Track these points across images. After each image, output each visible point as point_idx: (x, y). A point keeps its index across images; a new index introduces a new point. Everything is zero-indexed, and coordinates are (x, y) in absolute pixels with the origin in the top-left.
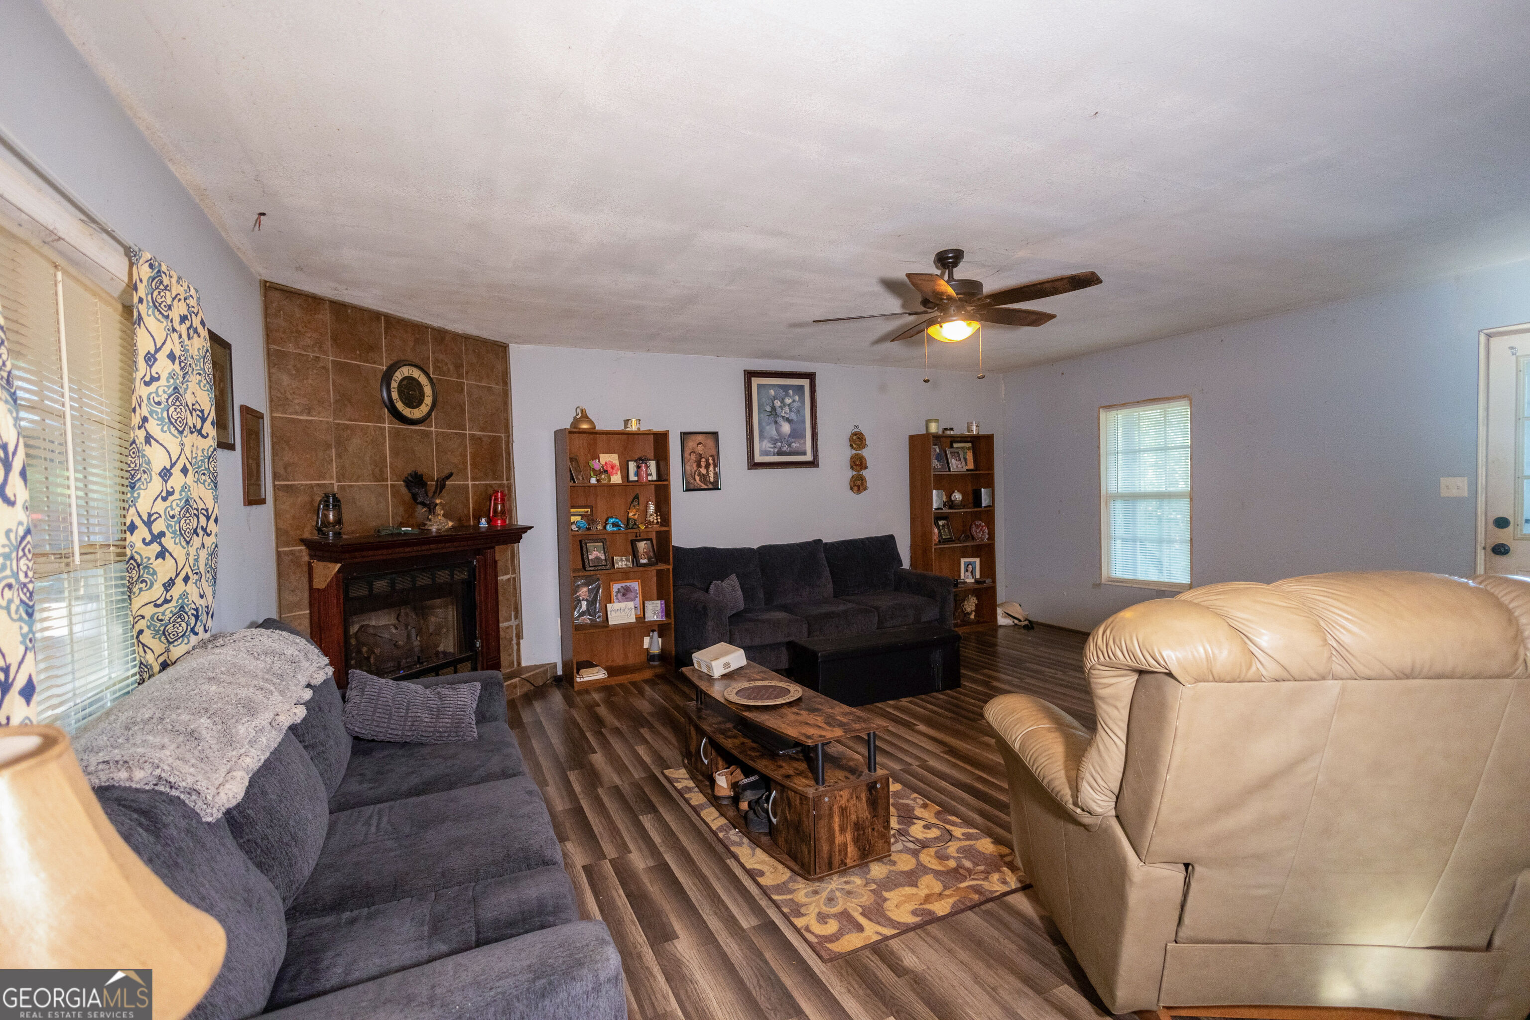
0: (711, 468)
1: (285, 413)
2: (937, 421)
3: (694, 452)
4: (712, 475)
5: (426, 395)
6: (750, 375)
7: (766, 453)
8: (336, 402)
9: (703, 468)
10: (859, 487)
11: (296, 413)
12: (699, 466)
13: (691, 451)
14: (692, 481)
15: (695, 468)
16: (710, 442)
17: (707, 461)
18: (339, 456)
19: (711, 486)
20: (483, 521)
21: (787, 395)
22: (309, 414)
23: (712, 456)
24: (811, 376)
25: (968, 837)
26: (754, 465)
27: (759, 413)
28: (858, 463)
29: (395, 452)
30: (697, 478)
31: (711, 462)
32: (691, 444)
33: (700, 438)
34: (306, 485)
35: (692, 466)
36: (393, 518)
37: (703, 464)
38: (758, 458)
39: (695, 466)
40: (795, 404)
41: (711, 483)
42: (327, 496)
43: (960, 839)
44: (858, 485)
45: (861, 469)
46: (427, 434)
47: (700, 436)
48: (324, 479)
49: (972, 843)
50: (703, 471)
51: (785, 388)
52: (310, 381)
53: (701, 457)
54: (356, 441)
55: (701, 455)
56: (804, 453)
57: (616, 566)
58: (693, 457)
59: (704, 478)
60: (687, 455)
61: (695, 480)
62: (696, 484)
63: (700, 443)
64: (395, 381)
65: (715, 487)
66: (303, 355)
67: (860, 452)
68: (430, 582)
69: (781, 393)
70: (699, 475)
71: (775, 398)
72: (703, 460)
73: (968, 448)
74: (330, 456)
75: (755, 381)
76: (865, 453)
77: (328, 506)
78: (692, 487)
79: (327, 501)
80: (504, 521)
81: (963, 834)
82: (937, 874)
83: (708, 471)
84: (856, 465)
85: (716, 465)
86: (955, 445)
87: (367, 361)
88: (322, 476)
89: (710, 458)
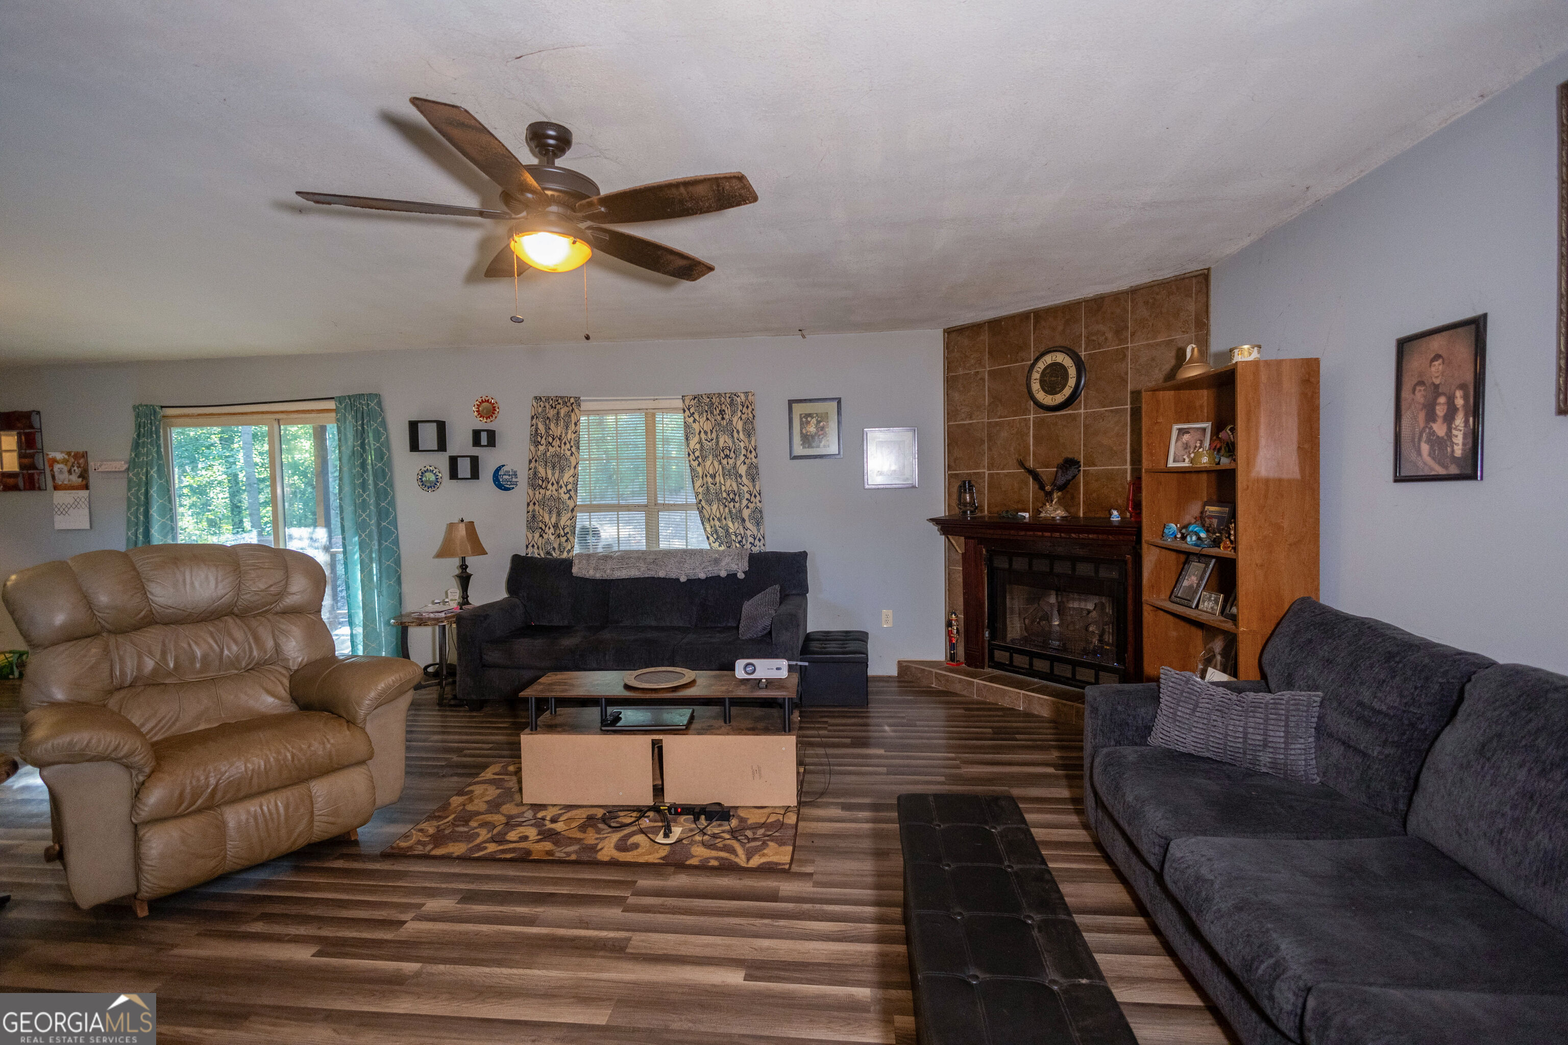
0: (1461, 420)
1: (956, 421)
3: (1421, 383)
4: (1459, 438)
5: (1070, 376)
8: (989, 405)
9: (1440, 421)
11: (963, 420)
13: (1415, 381)
14: (1413, 456)
15: (1422, 424)
16: (1465, 350)
17: (1453, 402)
18: (990, 449)
19: (1456, 468)
20: (1115, 513)
22: (971, 418)
23: (1463, 387)
25: (479, 847)
29: (1038, 440)
30: (1425, 448)
31: (1461, 400)
32: (1416, 362)
33: (1438, 343)
34: (967, 473)
35: (1415, 418)
36: (1033, 503)
37: (1440, 411)
39: (1422, 416)
41: (1454, 459)
42: (964, 482)
43: (485, 842)
46: (1074, 418)
47: (1437, 337)
48: (979, 469)
49: (471, 845)
52: (972, 393)
53: (1436, 392)
54: (1004, 434)
55: (1436, 387)
58: (1420, 395)
59: (1443, 448)
60: (1405, 394)
61: (1419, 453)
62: (1420, 464)
63: (1437, 357)
64: (1038, 372)
65: (1464, 469)
66: (968, 374)
68: (1070, 572)
70: (1429, 441)
72: (1442, 400)
74: (983, 450)
77: (965, 490)
78: (1411, 471)
79: (965, 486)
81: (486, 848)
82: (478, 813)
83: (1450, 429)
85: (1470, 411)
87: (1017, 361)
88: (977, 467)
89: (1459, 394)
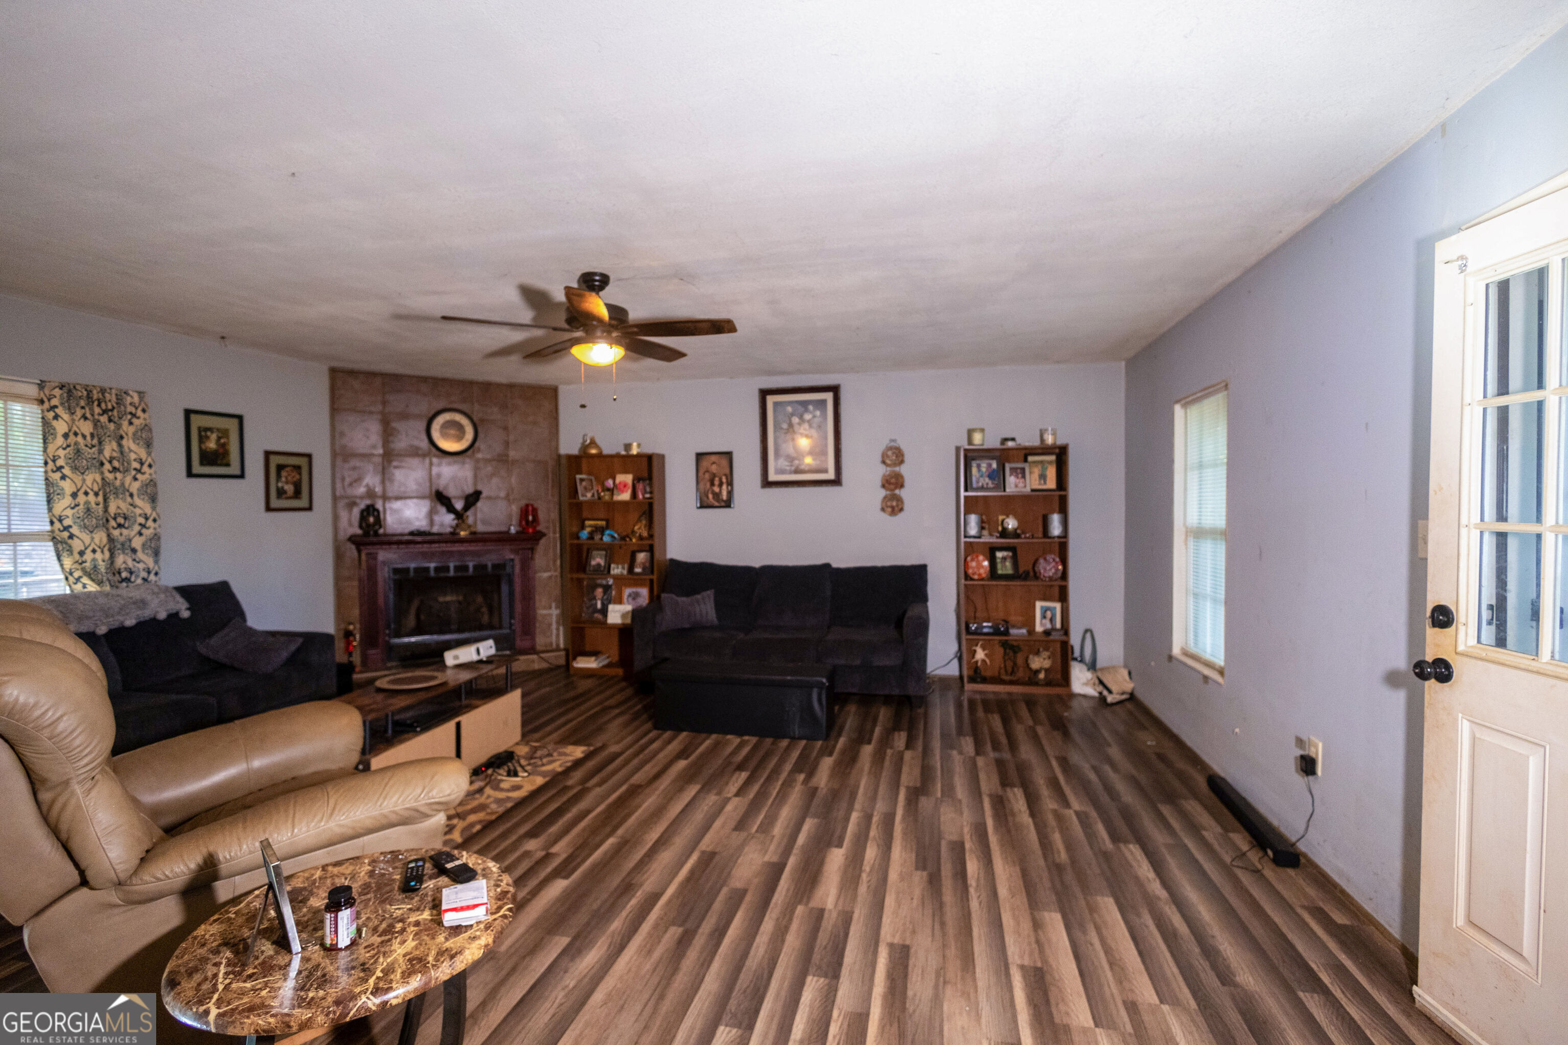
0: (724, 487)
2: (982, 430)
3: (707, 472)
4: (725, 493)
5: (467, 432)
6: (764, 393)
7: (782, 472)
8: (386, 442)
9: (717, 486)
10: (893, 508)
12: (712, 484)
13: (704, 470)
14: (705, 499)
15: (708, 487)
16: (724, 462)
17: (721, 480)
18: (387, 479)
19: (723, 504)
20: (512, 528)
21: (807, 410)
23: (725, 475)
24: (835, 390)
26: (767, 484)
27: (775, 431)
28: (894, 482)
30: (710, 496)
31: (724, 480)
32: (705, 463)
33: (713, 458)
35: (705, 484)
37: (717, 482)
38: (772, 477)
39: (708, 485)
40: (817, 420)
41: (723, 501)
44: (894, 505)
45: (896, 488)
47: (715, 456)
50: (716, 489)
51: (804, 404)
53: (714, 476)
55: (715, 474)
56: (825, 471)
57: (612, 572)
58: (707, 476)
59: (717, 496)
60: (701, 474)
61: (708, 497)
62: (709, 502)
63: (714, 463)
64: (438, 424)
65: (728, 504)
67: (897, 469)
69: (801, 409)
70: (711, 493)
71: (792, 415)
72: (717, 479)
73: (1050, 462)
75: (771, 400)
76: (904, 470)
78: (705, 504)
80: (534, 528)
83: (721, 489)
84: (890, 483)
85: (730, 483)
86: (1030, 458)
89: (724, 477)
